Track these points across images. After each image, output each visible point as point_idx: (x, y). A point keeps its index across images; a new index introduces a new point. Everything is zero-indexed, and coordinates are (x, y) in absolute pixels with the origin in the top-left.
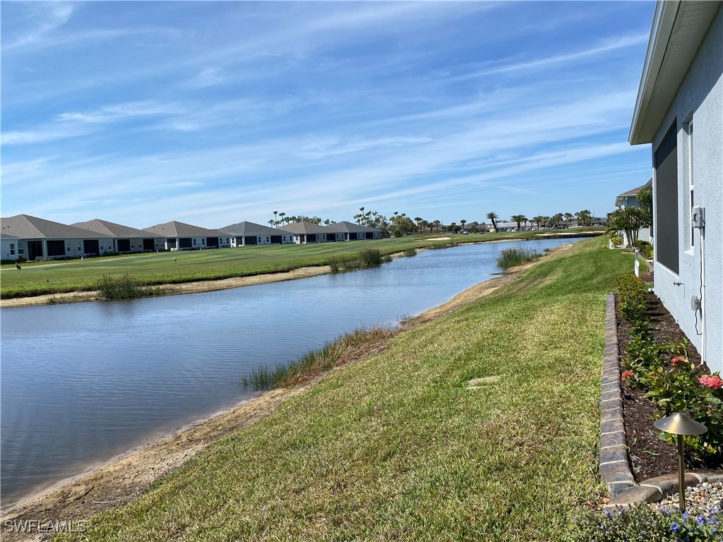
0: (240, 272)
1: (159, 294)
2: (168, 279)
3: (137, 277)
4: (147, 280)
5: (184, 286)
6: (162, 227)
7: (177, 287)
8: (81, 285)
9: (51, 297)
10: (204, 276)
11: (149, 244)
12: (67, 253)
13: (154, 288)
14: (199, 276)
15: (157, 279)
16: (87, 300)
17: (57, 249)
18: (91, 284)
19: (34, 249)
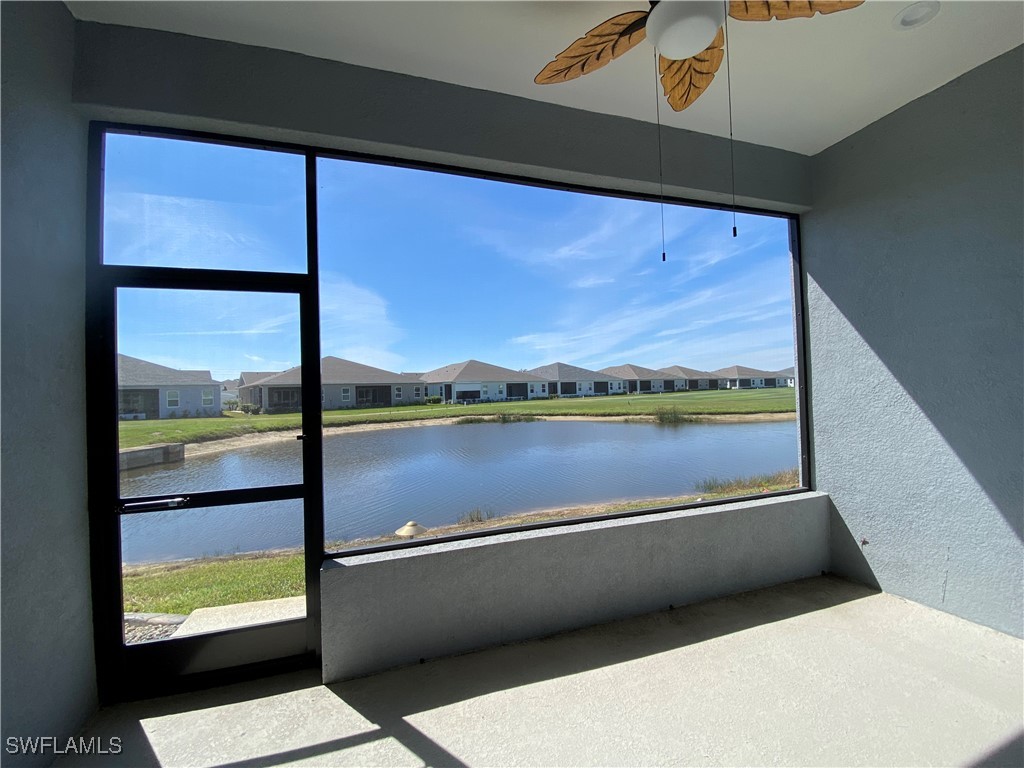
0: (770, 409)
1: (698, 422)
2: (706, 411)
3: (681, 408)
4: (690, 411)
5: (718, 417)
6: (726, 370)
7: (713, 417)
8: (646, 411)
9: (626, 417)
10: (737, 410)
11: (714, 384)
12: (653, 390)
13: (694, 417)
14: (732, 410)
15: (699, 411)
16: (647, 422)
17: (646, 387)
18: (651, 411)
19: (632, 386)
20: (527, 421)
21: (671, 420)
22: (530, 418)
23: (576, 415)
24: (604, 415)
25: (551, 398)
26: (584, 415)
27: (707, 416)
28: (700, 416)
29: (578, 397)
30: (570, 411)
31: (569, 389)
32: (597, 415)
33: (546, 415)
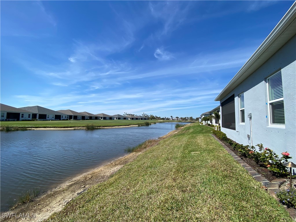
1: (100, 129)
2: (102, 126)
3: (95, 125)
4: (97, 126)
5: (105, 127)
6: (99, 114)
7: (104, 127)
8: (82, 126)
9: (74, 128)
10: (110, 125)
11: (96, 118)
12: (78, 119)
14: (109, 125)
15: (100, 126)
16: (83, 129)
17: (76, 118)
18: (84, 126)
19: (70, 117)
20: (23, 130)
21: (91, 128)
22: (24, 129)
23: (51, 127)
24: (65, 127)
25: (33, 120)
26: (55, 127)
27: (102, 127)
28: (100, 127)
29: (47, 120)
30: (48, 126)
31: (43, 117)
32: (61, 127)
33: (34, 128)
